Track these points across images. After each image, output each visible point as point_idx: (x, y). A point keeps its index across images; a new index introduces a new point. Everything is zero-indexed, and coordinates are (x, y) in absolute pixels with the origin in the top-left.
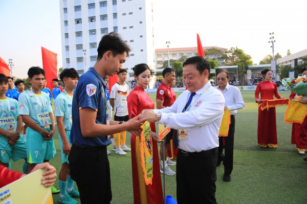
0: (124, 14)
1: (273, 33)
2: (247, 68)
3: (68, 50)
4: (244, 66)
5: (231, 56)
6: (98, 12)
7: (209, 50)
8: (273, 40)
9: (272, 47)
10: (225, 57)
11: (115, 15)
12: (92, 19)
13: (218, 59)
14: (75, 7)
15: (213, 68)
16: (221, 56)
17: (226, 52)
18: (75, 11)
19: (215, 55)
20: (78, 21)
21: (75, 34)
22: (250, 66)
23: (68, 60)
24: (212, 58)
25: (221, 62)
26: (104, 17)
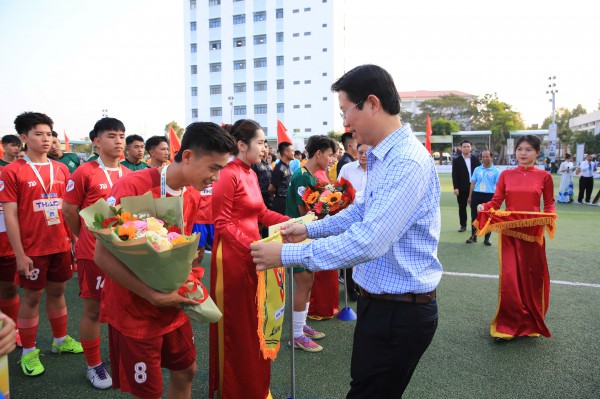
0: (296, 35)
1: (555, 78)
2: (507, 136)
3: (196, 95)
4: (502, 131)
5: (486, 109)
6: (249, 29)
7: (444, 98)
8: (554, 89)
9: (553, 101)
10: (473, 112)
11: (280, 36)
12: (239, 42)
13: (461, 114)
14: (210, 20)
15: (448, 134)
16: (465, 110)
17: (476, 102)
18: (211, 26)
19: (455, 108)
20: (215, 45)
21: (208, 67)
22: (512, 133)
23: (195, 112)
24: (449, 112)
25: (466, 120)
26: (260, 39)
